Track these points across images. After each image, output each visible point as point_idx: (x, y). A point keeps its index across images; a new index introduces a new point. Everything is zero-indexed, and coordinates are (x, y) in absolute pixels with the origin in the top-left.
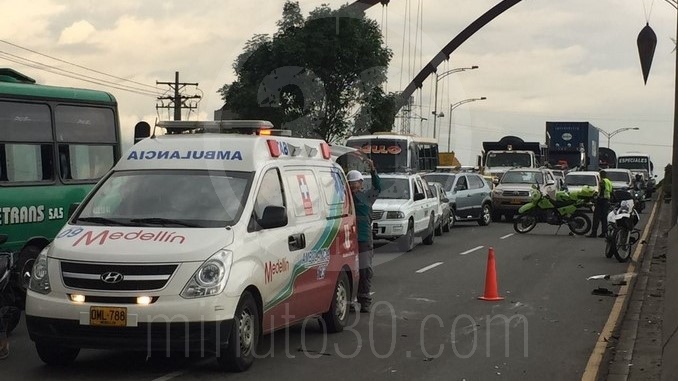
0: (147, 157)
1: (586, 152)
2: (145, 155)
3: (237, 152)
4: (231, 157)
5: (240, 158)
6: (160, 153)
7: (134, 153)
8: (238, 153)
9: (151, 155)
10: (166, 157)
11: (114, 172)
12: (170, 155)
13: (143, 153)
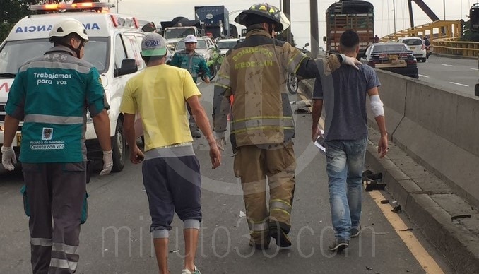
0: (30, 31)
1: (223, 26)
2: (28, 29)
3: (94, 24)
4: (91, 27)
5: (98, 28)
6: (39, 27)
7: (20, 28)
8: (96, 24)
9: (32, 29)
10: (44, 30)
11: (7, 42)
12: (46, 28)
13: (26, 28)
